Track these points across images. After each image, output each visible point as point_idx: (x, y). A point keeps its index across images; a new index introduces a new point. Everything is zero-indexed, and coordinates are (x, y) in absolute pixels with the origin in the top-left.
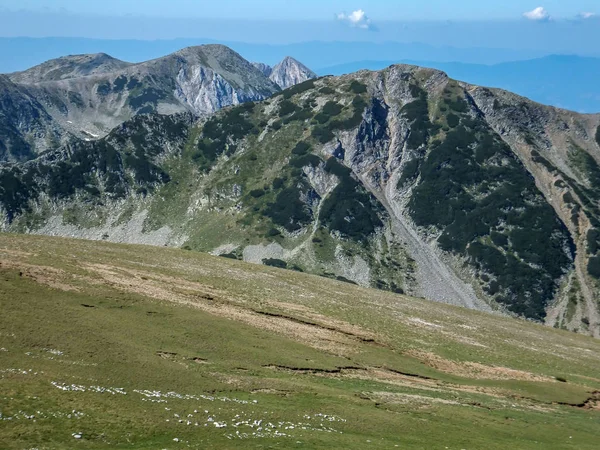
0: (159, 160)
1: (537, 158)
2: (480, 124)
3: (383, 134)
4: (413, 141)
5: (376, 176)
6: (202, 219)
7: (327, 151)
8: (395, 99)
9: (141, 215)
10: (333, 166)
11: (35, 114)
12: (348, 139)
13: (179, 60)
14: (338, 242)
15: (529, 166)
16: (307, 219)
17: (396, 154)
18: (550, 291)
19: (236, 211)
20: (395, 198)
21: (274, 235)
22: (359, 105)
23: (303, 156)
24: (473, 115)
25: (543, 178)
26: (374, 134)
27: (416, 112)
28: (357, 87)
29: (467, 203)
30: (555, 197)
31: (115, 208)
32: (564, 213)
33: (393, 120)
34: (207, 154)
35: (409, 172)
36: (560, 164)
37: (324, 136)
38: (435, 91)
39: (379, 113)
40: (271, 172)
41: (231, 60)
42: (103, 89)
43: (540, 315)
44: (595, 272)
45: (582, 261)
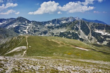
0: (66, 25)
1: (89, 26)
2: (85, 24)
4: (81, 24)
5: (79, 27)
6: (68, 29)
7: (76, 25)
8: (80, 22)
9: (65, 29)
10: (76, 26)
11: (60, 21)
12: (77, 24)
13: (69, 18)
14: (76, 31)
16: (74, 29)
17: (80, 25)
18: (88, 34)
21: (72, 30)
23: (74, 25)
26: (78, 24)
27: (81, 23)
28: (78, 21)
29: (84, 28)
30: (89, 28)
31: (63, 28)
32: (90, 29)
33: (80, 23)
34: (69, 25)
36: (90, 26)
37: (76, 24)
38: (83, 21)
39: (79, 22)
40: (72, 26)
41: (72, 17)
42: (64, 20)
43: (88, 35)
44: (91, 33)
45: (90, 32)
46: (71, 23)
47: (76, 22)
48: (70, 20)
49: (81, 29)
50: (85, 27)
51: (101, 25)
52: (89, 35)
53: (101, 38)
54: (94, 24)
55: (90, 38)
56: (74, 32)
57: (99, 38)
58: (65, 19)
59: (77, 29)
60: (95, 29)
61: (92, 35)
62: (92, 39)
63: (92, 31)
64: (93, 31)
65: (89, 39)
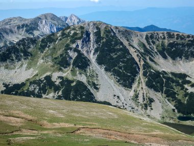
0: (30, 50)
1: (130, 45)
2: (114, 36)
3: (89, 40)
4: (97, 42)
5: (87, 52)
6: (41, 66)
7: (74, 46)
8: (92, 30)
9: (25, 66)
10: (76, 50)
12: (79, 42)
13: (39, 18)
14: (77, 70)
15: (128, 47)
16: (69, 65)
17: (93, 46)
18: (133, 81)
19: (50, 63)
20: (93, 58)
21: (60, 70)
22: (82, 33)
23: (68, 48)
24: (113, 34)
25: (132, 50)
27: (98, 34)
28: (82, 28)
29: (112, 58)
30: (134, 55)
31: (18, 64)
32: (137, 60)
33: (92, 36)
34: (42, 48)
35: (96, 51)
36: (136, 46)
37: (73, 42)
38: (103, 28)
41: (54, 17)
42: (19, 28)
43: (131, 87)
44: (144, 75)
45: (141, 72)
46: (50, 38)
47: (75, 34)
48: (45, 29)
49: (100, 61)
50: (115, 51)
51: (179, 41)
52: (135, 86)
53: (186, 95)
54: (152, 37)
55: (140, 99)
56: (70, 77)
57: (179, 97)
58: (21, 24)
59: (82, 63)
60: (159, 59)
61: (149, 85)
62: (151, 101)
63: (146, 66)
64: (149, 67)
65: (137, 104)
